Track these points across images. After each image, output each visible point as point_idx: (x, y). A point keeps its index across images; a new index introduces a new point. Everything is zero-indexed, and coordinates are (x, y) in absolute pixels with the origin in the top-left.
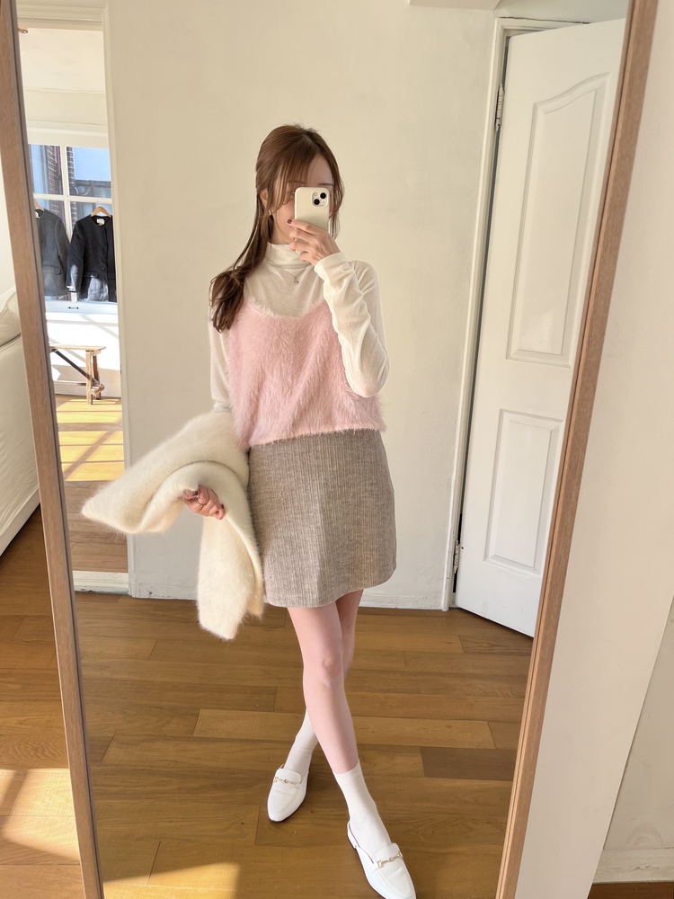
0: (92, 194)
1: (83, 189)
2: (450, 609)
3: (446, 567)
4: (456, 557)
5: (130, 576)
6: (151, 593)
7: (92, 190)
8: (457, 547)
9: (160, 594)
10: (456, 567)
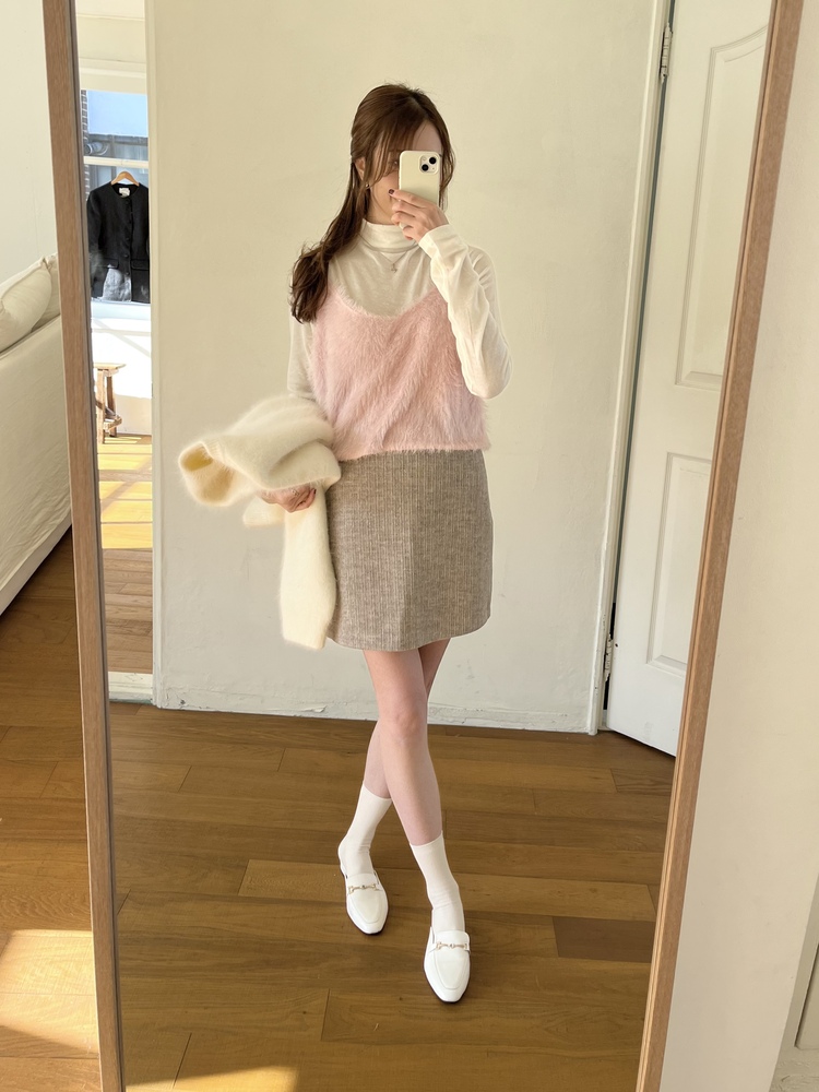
0: (111, 155)
1: (99, 146)
2: (600, 732)
3: (594, 671)
4: (608, 658)
5: (154, 679)
6: (183, 702)
7: (112, 149)
8: (609, 644)
9: (196, 703)
10: (607, 672)
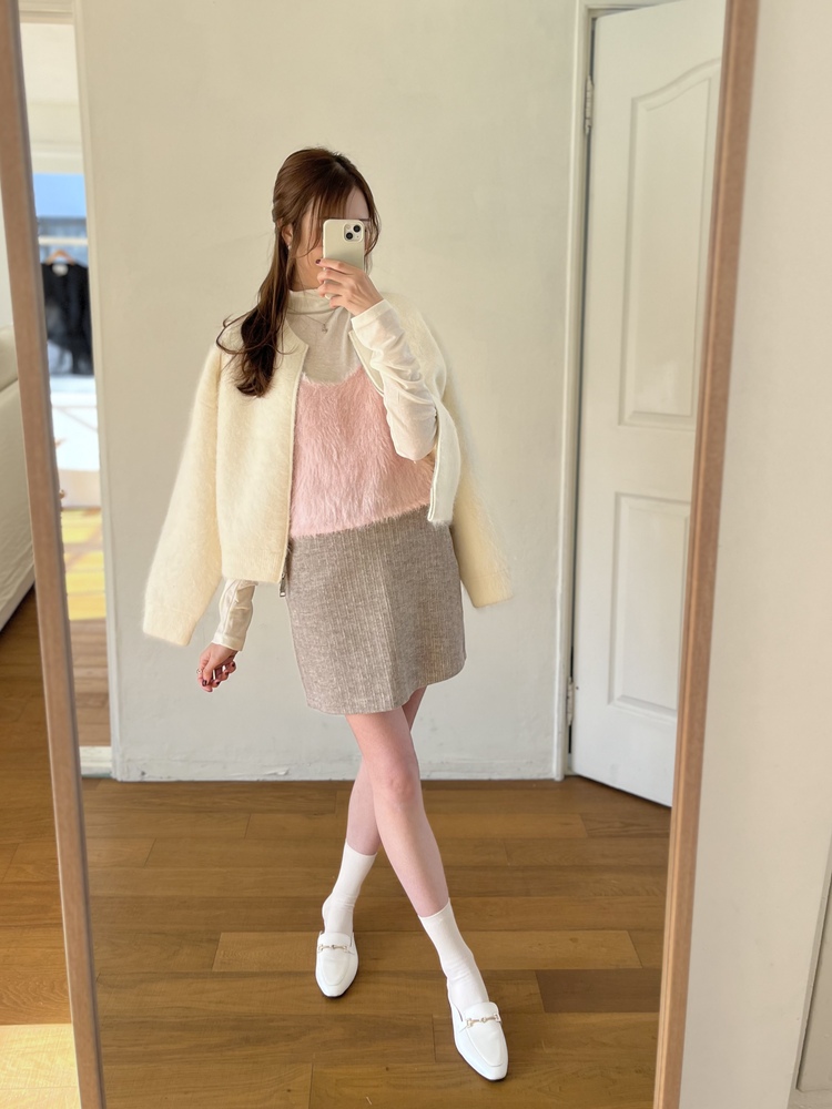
2: (566, 777)
3: (556, 714)
4: (570, 701)
5: (114, 751)
6: (143, 774)
8: (570, 687)
9: (157, 774)
10: (570, 716)
